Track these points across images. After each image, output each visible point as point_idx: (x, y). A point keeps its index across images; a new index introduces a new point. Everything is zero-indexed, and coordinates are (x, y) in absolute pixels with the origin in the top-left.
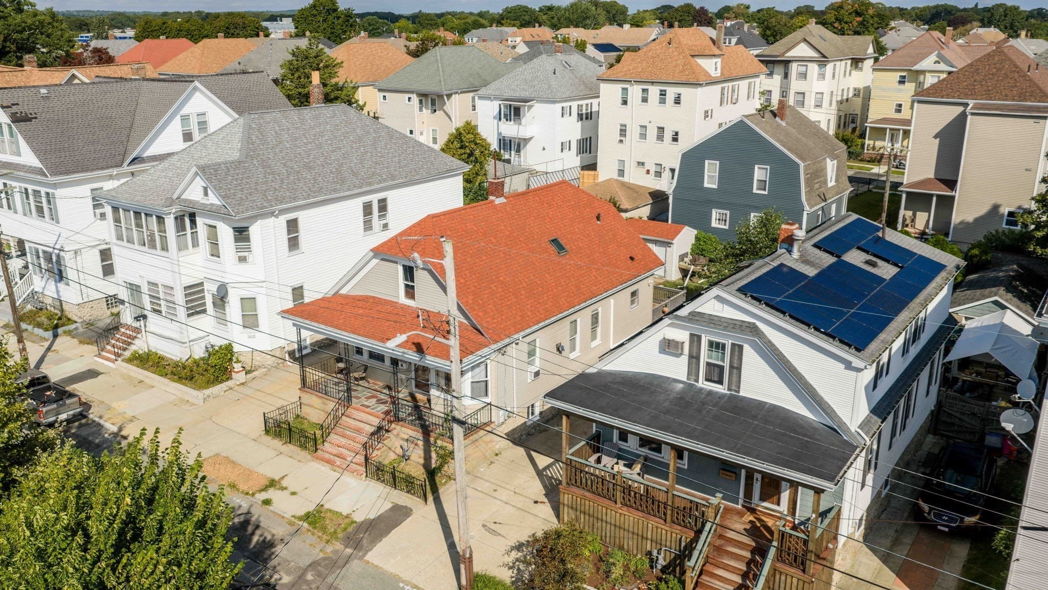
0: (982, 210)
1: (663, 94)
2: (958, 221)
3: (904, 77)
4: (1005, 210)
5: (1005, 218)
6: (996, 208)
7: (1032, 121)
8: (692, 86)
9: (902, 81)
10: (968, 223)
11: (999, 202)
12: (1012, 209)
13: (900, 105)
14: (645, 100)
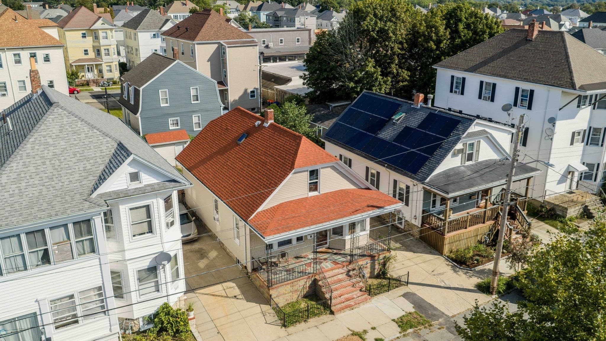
0: (241, 93)
1: (33, 56)
2: (232, 100)
3: (85, 34)
4: (249, 91)
5: (250, 94)
6: (246, 90)
7: (252, 47)
8: (56, 48)
9: (84, 36)
10: (236, 100)
11: (247, 87)
12: (252, 90)
13: (86, 51)
14: (18, 62)
